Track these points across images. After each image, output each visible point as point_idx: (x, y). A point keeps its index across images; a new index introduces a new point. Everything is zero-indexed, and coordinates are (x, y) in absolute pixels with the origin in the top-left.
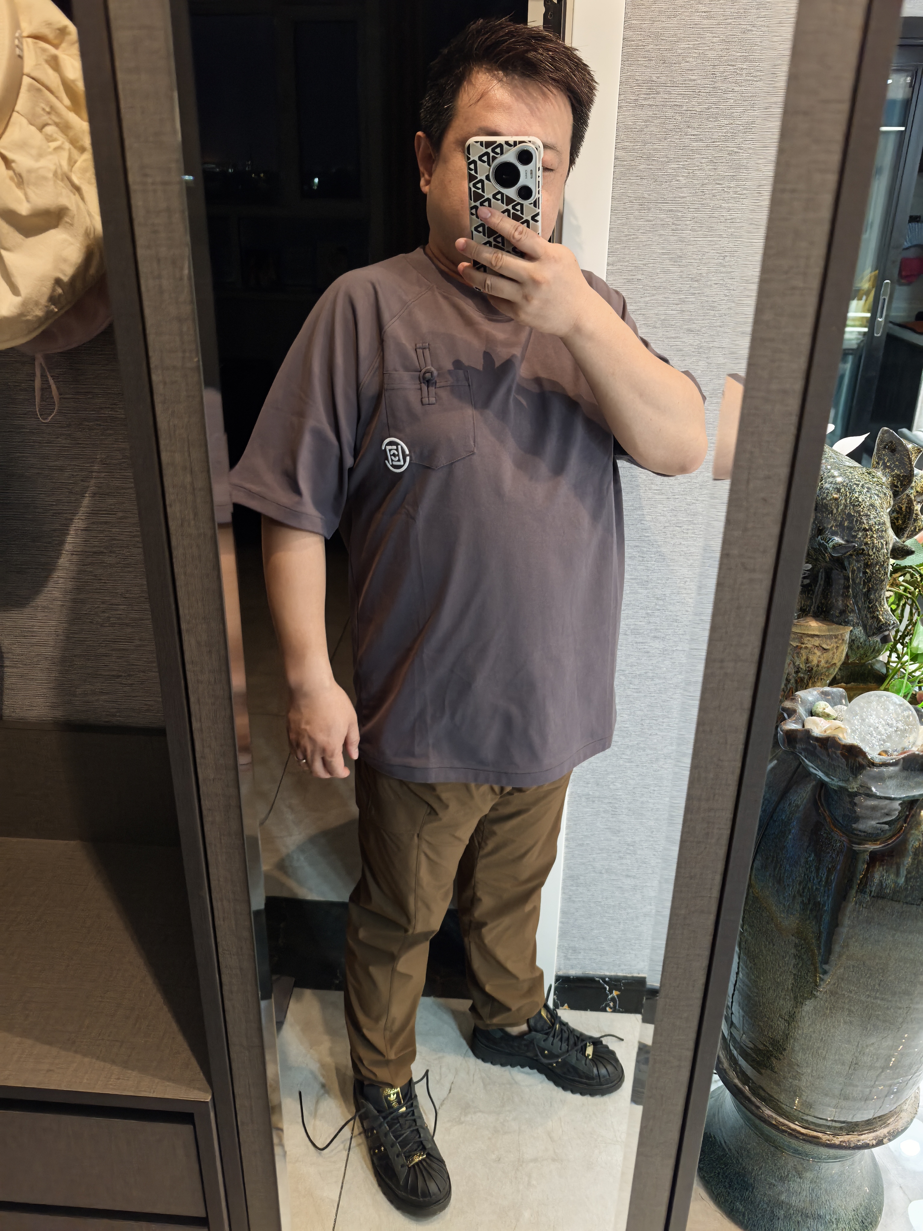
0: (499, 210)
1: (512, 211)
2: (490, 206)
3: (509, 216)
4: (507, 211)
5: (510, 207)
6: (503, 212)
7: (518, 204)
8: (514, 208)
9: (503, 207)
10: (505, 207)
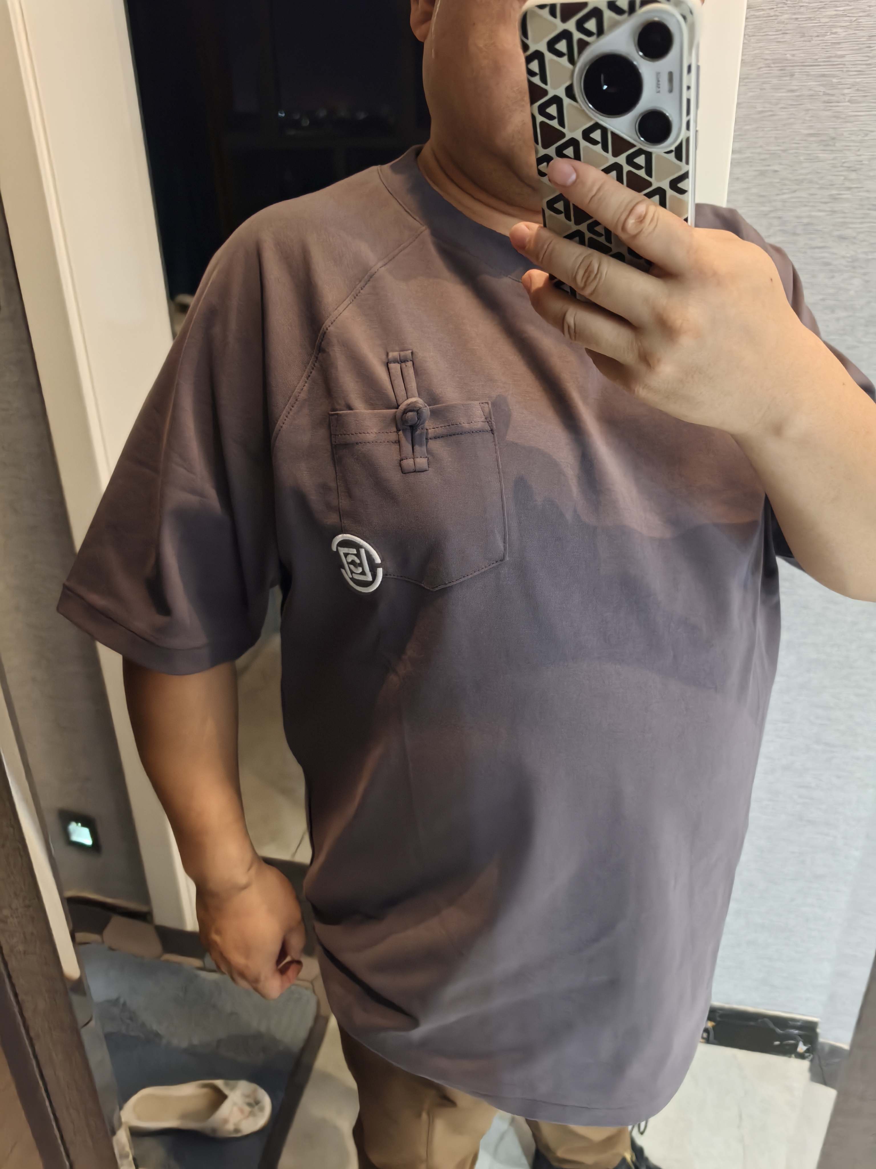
1: (626, 168)
2: (577, 156)
4: (617, 167)
5: (622, 159)
7: (640, 152)
8: (630, 160)
9: (607, 159)
10: (611, 160)
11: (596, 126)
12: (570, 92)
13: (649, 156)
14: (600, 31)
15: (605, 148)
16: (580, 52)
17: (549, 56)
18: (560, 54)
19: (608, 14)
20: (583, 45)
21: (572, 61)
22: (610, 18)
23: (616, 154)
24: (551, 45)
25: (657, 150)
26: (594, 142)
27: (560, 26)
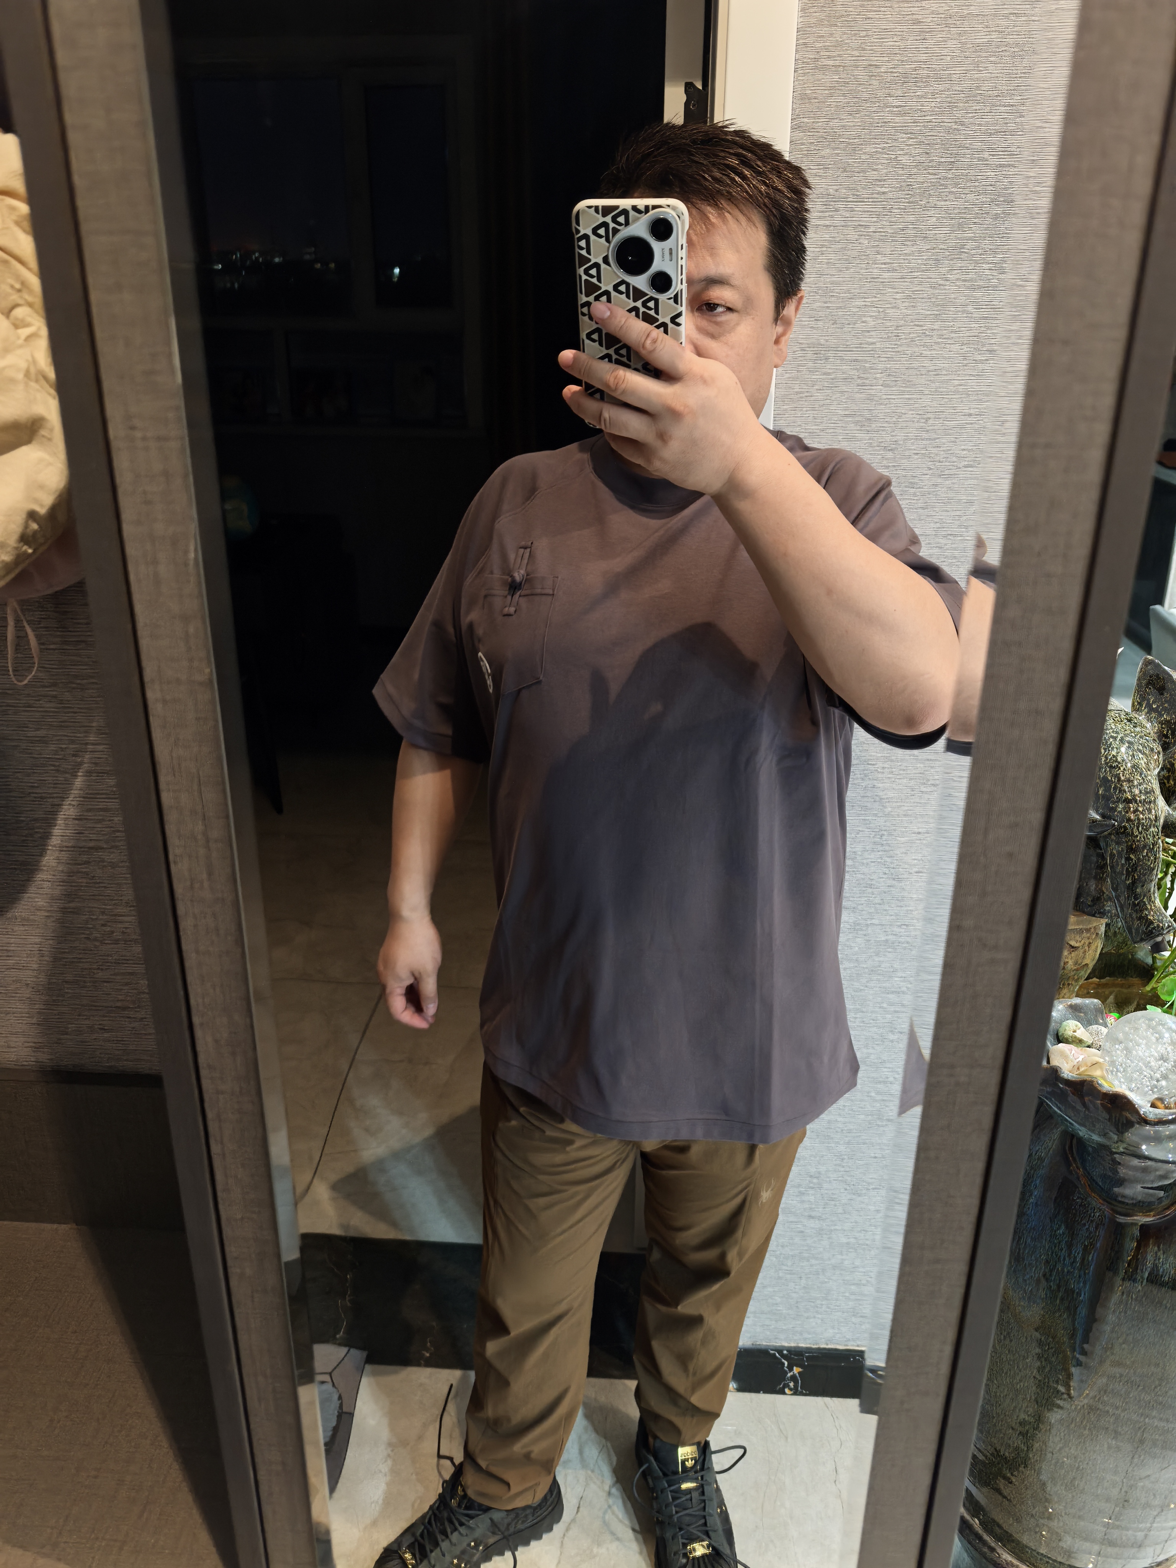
0: (624, 308)
1: (642, 310)
2: (609, 300)
3: (637, 316)
4: (635, 309)
5: (639, 304)
6: (630, 311)
7: (651, 299)
8: (644, 304)
9: (629, 304)
10: (632, 304)
11: (623, 282)
12: (606, 260)
13: (657, 301)
14: (627, 223)
15: (628, 297)
16: (613, 236)
17: (593, 238)
18: (600, 236)
19: (632, 214)
20: (615, 231)
21: (608, 241)
22: (633, 215)
23: (635, 301)
24: (595, 231)
25: (662, 297)
26: (621, 293)
27: (601, 219)
